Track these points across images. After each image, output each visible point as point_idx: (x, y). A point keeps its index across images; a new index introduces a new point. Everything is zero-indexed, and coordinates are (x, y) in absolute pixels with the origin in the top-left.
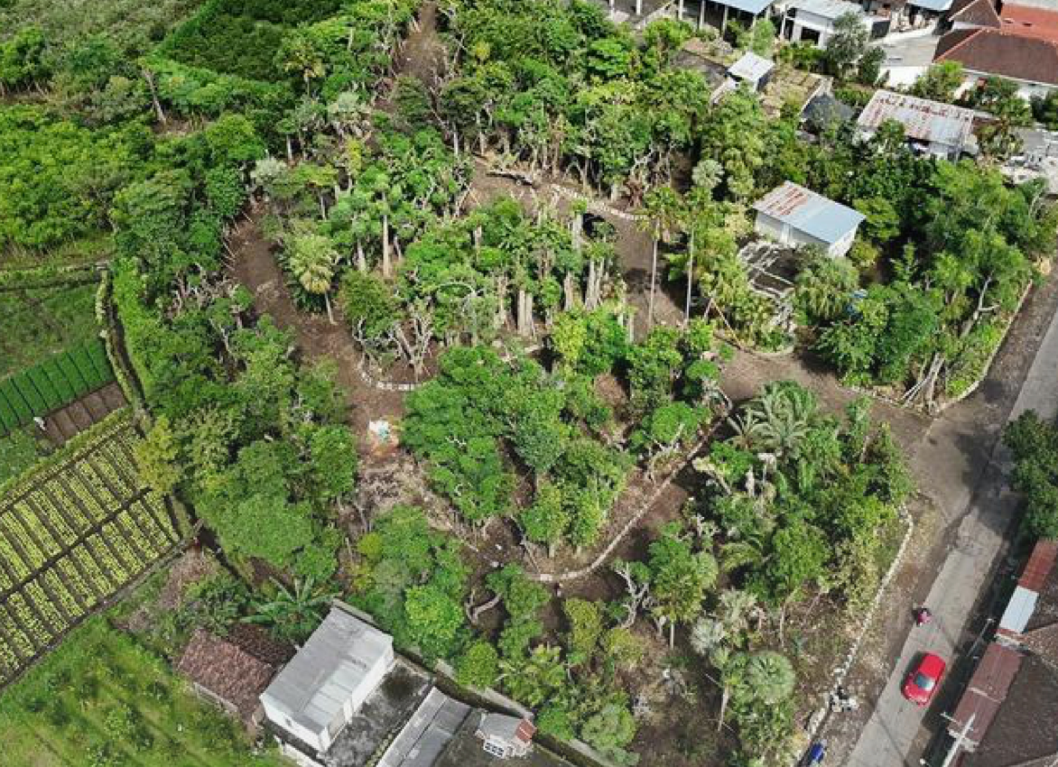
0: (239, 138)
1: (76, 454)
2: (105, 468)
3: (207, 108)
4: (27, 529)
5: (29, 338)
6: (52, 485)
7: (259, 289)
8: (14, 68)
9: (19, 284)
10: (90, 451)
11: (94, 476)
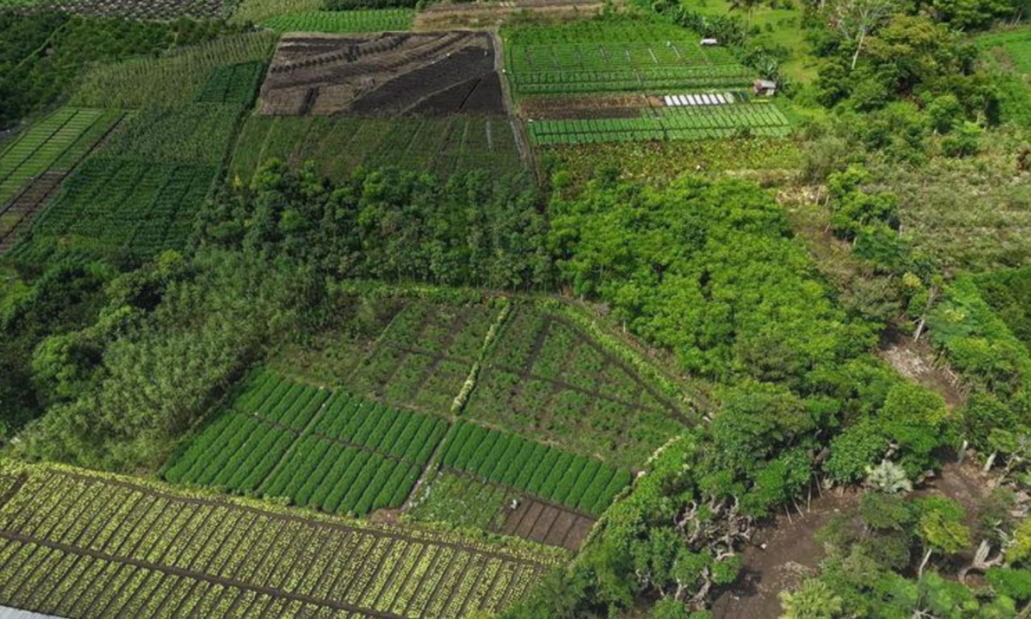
0: (915, 419)
1: (504, 550)
2: (501, 585)
3: (956, 359)
4: (412, 570)
5: (599, 428)
6: (463, 556)
7: (788, 565)
8: (846, 218)
9: (647, 381)
10: (512, 559)
11: (488, 582)
